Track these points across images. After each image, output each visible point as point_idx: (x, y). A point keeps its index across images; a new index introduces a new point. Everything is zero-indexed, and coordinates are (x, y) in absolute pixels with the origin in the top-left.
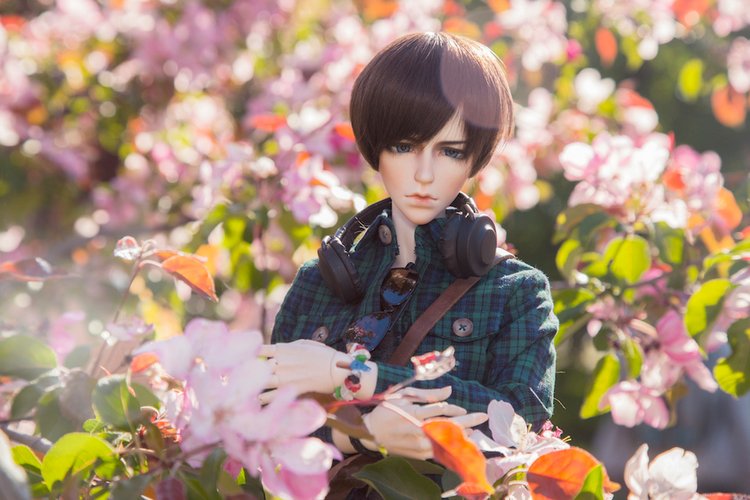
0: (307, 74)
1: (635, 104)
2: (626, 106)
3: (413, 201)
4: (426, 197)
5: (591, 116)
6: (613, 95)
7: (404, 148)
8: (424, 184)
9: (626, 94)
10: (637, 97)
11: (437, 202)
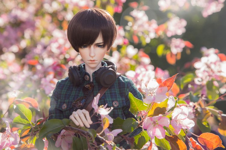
0: (45, 48)
1: (144, 56)
2: (141, 57)
3: (90, 62)
4: (94, 61)
5: (131, 59)
6: (137, 54)
7: (85, 47)
8: (92, 57)
9: (141, 53)
10: (145, 54)
11: (97, 61)
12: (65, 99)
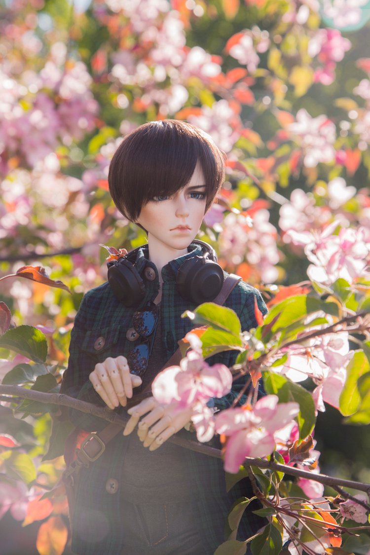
12: (101, 329)
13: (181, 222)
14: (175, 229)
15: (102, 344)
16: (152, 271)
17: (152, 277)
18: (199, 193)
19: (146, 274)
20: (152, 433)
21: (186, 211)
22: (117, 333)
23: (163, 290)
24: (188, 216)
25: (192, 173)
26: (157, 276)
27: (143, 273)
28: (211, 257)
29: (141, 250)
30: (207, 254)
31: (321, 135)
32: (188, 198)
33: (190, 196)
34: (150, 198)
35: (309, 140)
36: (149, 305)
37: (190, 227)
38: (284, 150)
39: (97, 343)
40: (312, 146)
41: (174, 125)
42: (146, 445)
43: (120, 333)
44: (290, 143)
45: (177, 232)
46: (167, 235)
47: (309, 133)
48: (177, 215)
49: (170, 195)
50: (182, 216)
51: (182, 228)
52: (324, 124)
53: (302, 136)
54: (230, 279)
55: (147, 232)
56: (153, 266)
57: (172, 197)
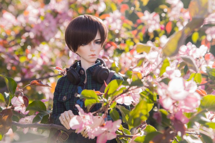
12: (65, 93)
13: (92, 53)
14: (91, 55)
15: (66, 98)
16: (83, 71)
17: (83, 74)
18: (99, 42)
19: (81, 72)
20: (86, 132)
21: (94, 49)
22: (71, 95)
23: (87, 78)
24: (95, 51)
25: (96, 35)
26: (85, 73)
27: (79, 72)
28: (104, 66)
29: (78, 63)
30: (103, 64)
31: (153, 20)
32: (95, 44)
33: (95, 43)
34: (81, 45)
35: (149, 22)
36: (82, 84)
37: (96, 54)
38: (140, 27)
39: (63, 98)
40: (151, 25)
41: (89, 17)
42: (83, 136)
43: (72, 94)
44: (143, 24)
45: (91, 57)
46: (87, 58)
47: (149, 19)
48: (91, 51)
49: (88, 43)
50: (93, 51)
51: (93, 55)
52: (155, 15)
53: (147, 20)
54: (111, 73)
55: (80, 56)
56: (83, 69)
57: (89, 44)
